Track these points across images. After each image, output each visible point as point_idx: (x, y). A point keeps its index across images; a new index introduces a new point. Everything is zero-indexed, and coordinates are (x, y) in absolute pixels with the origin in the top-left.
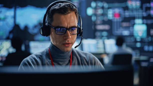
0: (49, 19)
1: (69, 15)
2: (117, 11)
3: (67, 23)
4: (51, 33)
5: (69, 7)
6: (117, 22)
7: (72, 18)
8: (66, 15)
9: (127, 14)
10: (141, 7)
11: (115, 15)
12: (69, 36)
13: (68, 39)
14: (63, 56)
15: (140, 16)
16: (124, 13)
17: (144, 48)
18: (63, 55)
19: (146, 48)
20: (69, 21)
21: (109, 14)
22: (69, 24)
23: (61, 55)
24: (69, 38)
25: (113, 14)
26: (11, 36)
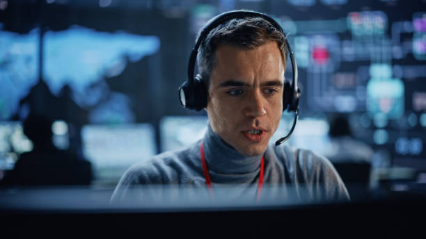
0: (205, 61)
1: (260, 49)
2: (321, 42)
3: (255, 72)
4: (210, 100)
5: (260, 26)
6: (321, 75)
7: (271, 58)
8: (252, 49)
9: (349, 51)
10: (388, 33)
11: (315, 54)
12: (260, 110)
13: (258, 118)
14: (243, 166)
15: (385, 57)
16: (341, 46)
17: (396, 145)
18: (241, 162)
19: (403, 146)
20: (259, 67)
21: (299, 51)
22: (261, 75)
23: (237, 162)
24: (261, 116)
25: (309, 52)
26: (25, 113)
